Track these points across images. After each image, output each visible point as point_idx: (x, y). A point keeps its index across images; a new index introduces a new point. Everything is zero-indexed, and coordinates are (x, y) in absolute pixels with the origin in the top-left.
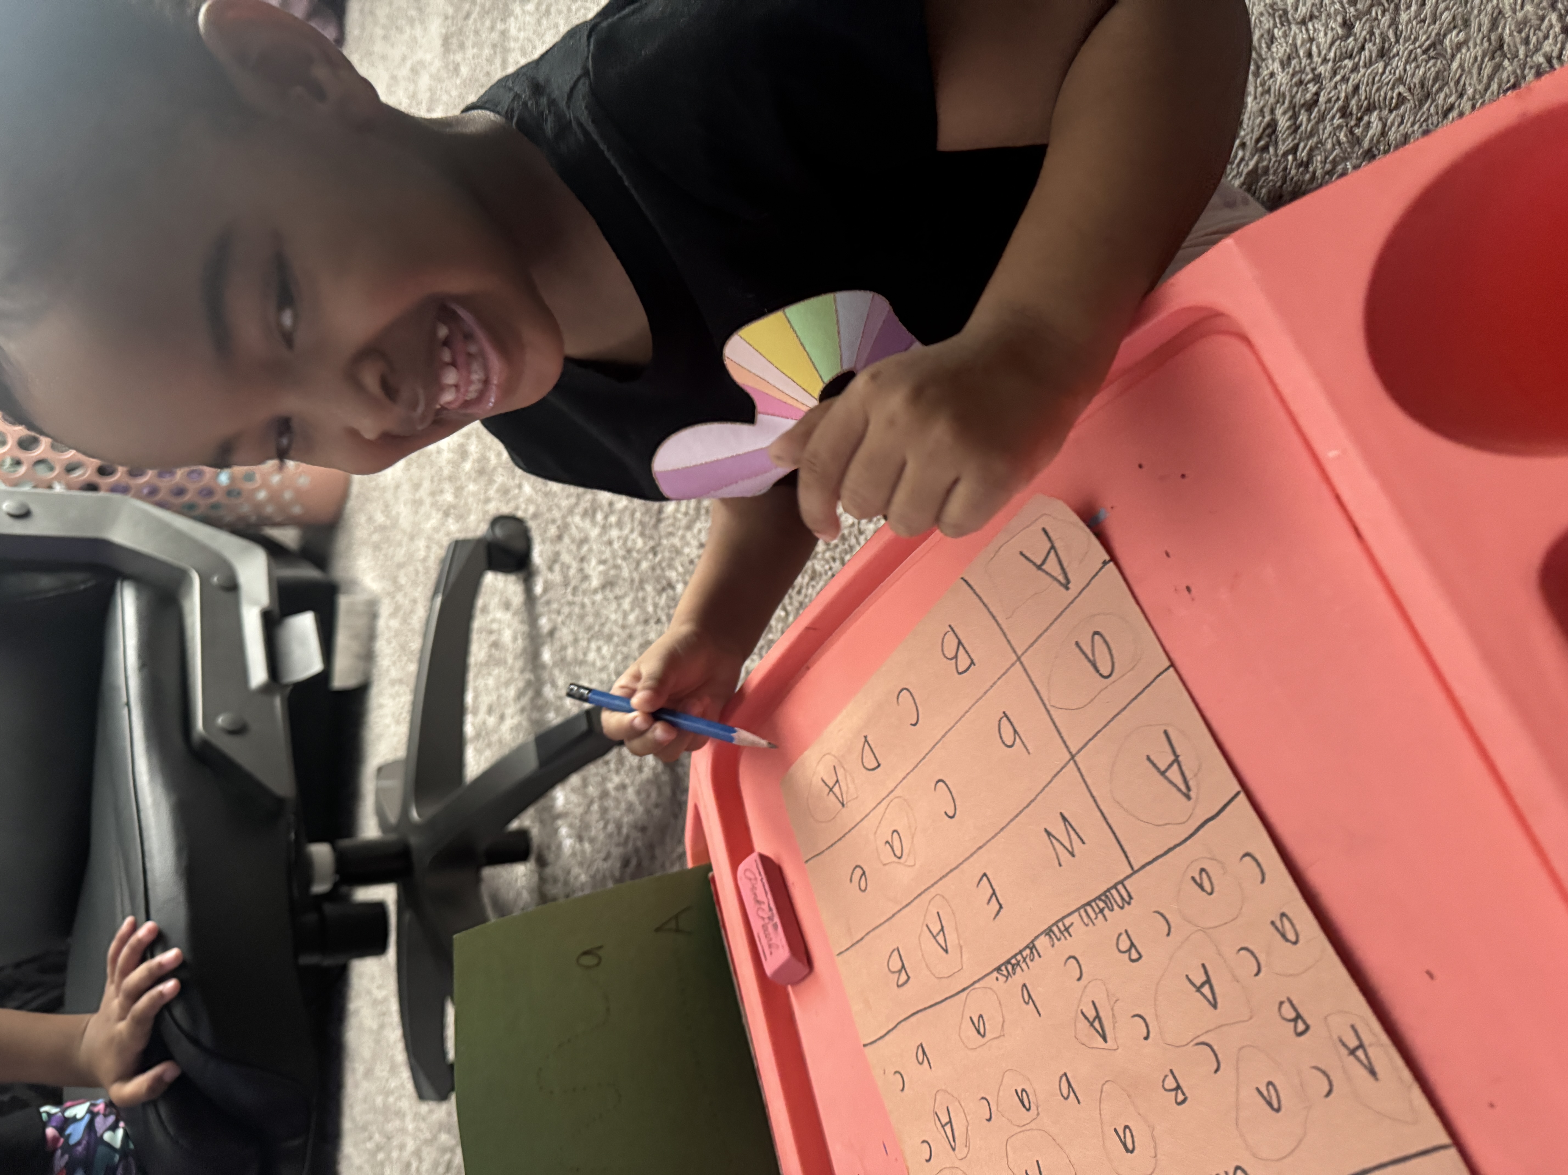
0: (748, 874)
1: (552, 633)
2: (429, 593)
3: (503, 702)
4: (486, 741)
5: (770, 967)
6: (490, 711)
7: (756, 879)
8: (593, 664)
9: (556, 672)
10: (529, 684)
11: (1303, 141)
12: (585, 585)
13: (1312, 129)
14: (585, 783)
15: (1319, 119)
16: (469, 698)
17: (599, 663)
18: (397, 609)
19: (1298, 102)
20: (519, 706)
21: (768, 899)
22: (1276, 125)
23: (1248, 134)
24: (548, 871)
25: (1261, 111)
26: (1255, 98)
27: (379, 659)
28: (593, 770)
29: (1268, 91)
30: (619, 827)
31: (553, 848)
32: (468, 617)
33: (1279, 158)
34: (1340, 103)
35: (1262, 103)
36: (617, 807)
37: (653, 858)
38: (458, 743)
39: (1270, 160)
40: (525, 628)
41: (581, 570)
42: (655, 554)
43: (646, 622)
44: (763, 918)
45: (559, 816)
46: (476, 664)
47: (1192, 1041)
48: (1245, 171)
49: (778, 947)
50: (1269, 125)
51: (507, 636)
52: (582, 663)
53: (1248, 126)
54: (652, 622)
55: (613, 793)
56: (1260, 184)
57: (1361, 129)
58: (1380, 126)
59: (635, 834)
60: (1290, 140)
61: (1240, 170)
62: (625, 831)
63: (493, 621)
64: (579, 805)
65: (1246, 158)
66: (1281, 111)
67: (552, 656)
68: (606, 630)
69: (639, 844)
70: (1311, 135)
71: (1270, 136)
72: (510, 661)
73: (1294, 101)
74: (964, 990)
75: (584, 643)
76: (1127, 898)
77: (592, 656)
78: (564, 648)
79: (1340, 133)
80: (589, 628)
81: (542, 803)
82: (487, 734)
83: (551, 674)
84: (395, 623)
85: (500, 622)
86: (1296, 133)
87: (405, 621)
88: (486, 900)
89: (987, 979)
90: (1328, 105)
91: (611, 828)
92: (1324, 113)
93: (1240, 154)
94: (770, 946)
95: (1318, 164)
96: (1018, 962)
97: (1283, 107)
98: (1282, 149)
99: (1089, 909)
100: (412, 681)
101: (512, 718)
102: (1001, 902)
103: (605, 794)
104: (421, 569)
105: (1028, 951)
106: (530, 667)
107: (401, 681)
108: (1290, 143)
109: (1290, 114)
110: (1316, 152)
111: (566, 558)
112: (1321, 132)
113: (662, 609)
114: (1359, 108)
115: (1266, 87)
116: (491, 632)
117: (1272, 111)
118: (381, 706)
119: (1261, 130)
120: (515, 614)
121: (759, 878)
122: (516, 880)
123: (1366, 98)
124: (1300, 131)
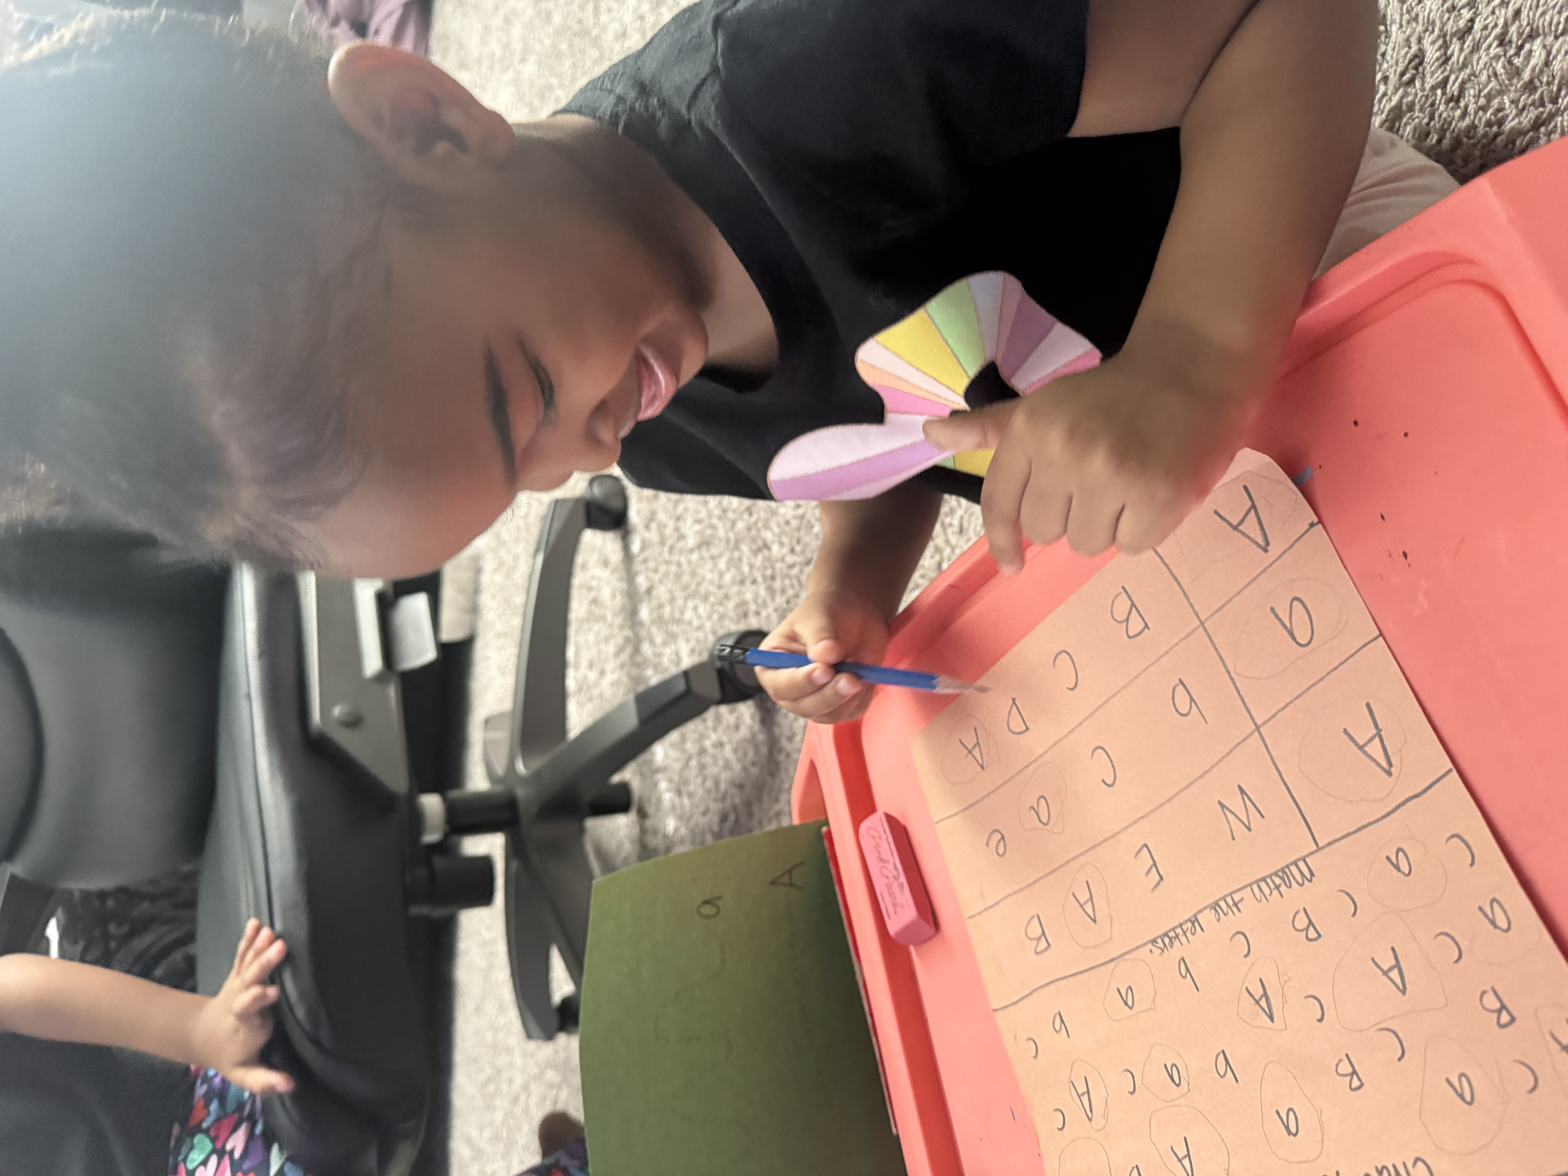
0: (872, 832)
1: (649, 591)
2: (532, 549)
3: (603, 657)
4: (588, 695)
5: (893, 927)
6: (591, 666)
7: (880, 837)
8: (690, 623)
9: (654, 629)
10: (627, 640)
11: (1454, 72)
12: (681, 544)
13: (1465, 58)
14: (683, 740)
15: (1473, 48)
16: (570, 653)
17: (695, 623)
18: (501, 564)
19: (1449, 30)
20: (619, 662)
21: (894, 858)
22: (1424, 56)
23: (1391, 67)
24: (649, 823)
25: (1408, 40)
26: (1401, 26)
27: (483, 612)
28: (692, 728)
29: (1416, 19)
30: (717, 783)
31: (654, 800)
32: (568, 574)
33: (1426, 93)
34: (1498, 30)
35: (1408, 33)
36: (715, 764)
37: (750, 815)
38: (560, 696)
39: (1416, 95)
40: (623, 586)
41: (677, 529)
42: (751, 514)
43: (742, 582)
44: (887, 877)
45: (658, 770)
46: (577, 620)
47: (1374, 1025)
48: (1388, 107)
49: (903, 906)
50: (1416, 56)
51: (606, 593)
52: (679, 621)
53: (1392, 58)
54: (748, 582)
55: (710, 750)
56: (1404, 120)
57: (1521, 58)
58: (1544, 54)
59: (733, 791)
60: (1440, 71)
61: (1382, 106)
62: (723, 787)
63: (592, 578)
64: (677, 760)
65: (1389, 93)
66: (1430, 40)
67: (651, 613)
68: (702, 589)
69: (737, 800)
70: (1464, 66)
71: (1416, 68)
72: (609, 617)
73: (1445, 29)
74: (1112, 960)
75: (680, 602)
76: (1309, 876)
77: (688, 615)
78: (661, 606)
79: (1497, 63)
80: (685, 587)
81: (643, 757)
82: (589, 688)
83: (649, 632)
84: (498, 578)
85: (599, 579)
86: (1447, 64)
87: (508, 576)
88: (589, 849)
89: (1140, 950)
90: (1484, 32)
91: (709, 783)
92: (1480, 40)
93: (1382, 88)
94: (894, 905)
95: (1471, 98)
96: (1177, 936)
97: (1432, 36)
98: (1430, 82)
99: (1263, 885)
100: (517, 634)
101: (612, 673)
102: (1162, 873)
103: (702, 751)
104: (522, 525)
105: (1189, 924)
106: (629, 624)
107: (505, 635)
108: (1439, 76)
109: (1440, 42)
110: (1468, 85)
111: (662, 517)
112: (1475, 63)
113: (758, 569)
114: (1520, 34)
115: (1413, 14)
116: (590, 589)
117: (1420, 40)
118: (487, 658)
119: (1407, 61)
120: (614, 571)
121: (884, 837)
122: (618, 831)
123: (1528, 24)
124: (1450, 63)
